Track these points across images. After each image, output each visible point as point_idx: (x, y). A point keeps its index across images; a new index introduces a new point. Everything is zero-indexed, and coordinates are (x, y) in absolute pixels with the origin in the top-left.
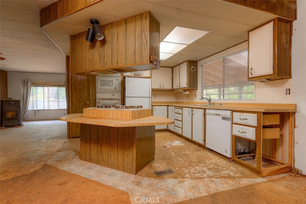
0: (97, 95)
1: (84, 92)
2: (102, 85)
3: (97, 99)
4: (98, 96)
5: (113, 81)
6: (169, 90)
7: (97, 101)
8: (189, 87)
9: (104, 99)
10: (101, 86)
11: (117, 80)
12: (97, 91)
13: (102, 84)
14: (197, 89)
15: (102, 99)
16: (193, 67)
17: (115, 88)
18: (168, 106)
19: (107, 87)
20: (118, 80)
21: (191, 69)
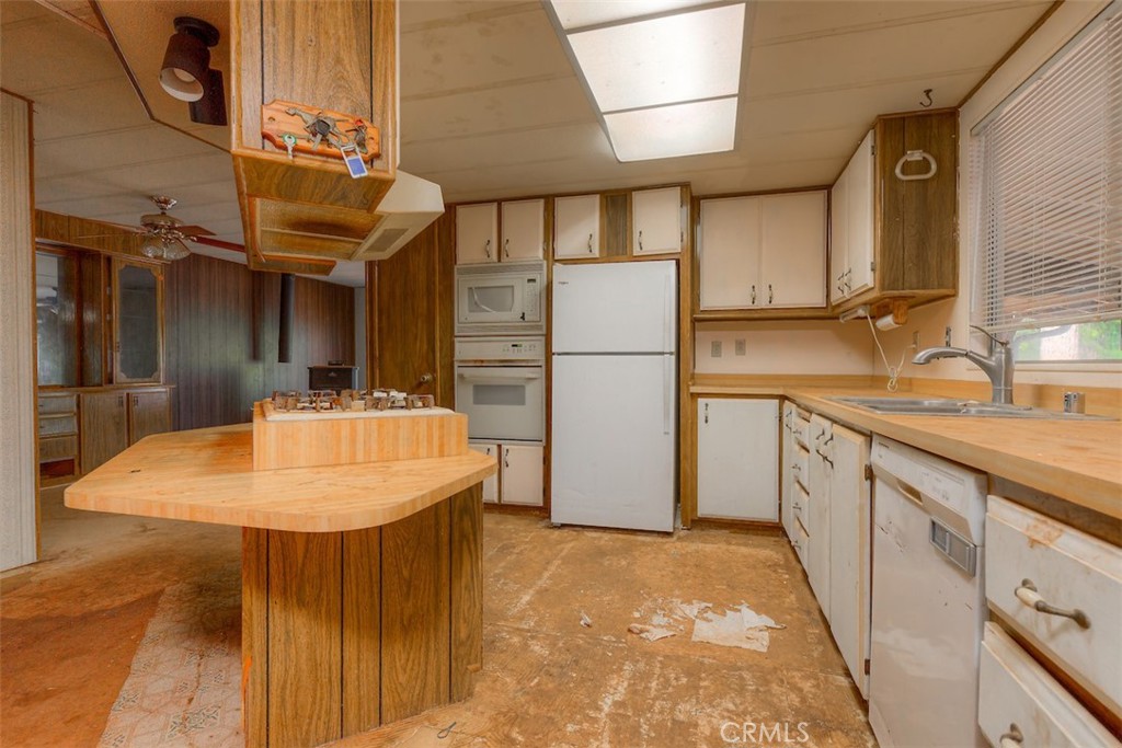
0: (457, 346)
1: (416, 338)
2: (475, 307)
3: (456, 365)
4: (463, 350)
5: (513, 287)
6: (805, 314)
7: (457, 371)
8: (883, 288)
9: (480, 364)
10: (470, 311)
11: (529, 281)
12: (456, 334)
13: (476, 303)
14: (955, 295)
15: (476, 361)
16: (915, 156)
17: (523, 318)
18: (783, 398)
19: (492, 316)
20: (534, 280)
21: (898, 171)
